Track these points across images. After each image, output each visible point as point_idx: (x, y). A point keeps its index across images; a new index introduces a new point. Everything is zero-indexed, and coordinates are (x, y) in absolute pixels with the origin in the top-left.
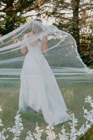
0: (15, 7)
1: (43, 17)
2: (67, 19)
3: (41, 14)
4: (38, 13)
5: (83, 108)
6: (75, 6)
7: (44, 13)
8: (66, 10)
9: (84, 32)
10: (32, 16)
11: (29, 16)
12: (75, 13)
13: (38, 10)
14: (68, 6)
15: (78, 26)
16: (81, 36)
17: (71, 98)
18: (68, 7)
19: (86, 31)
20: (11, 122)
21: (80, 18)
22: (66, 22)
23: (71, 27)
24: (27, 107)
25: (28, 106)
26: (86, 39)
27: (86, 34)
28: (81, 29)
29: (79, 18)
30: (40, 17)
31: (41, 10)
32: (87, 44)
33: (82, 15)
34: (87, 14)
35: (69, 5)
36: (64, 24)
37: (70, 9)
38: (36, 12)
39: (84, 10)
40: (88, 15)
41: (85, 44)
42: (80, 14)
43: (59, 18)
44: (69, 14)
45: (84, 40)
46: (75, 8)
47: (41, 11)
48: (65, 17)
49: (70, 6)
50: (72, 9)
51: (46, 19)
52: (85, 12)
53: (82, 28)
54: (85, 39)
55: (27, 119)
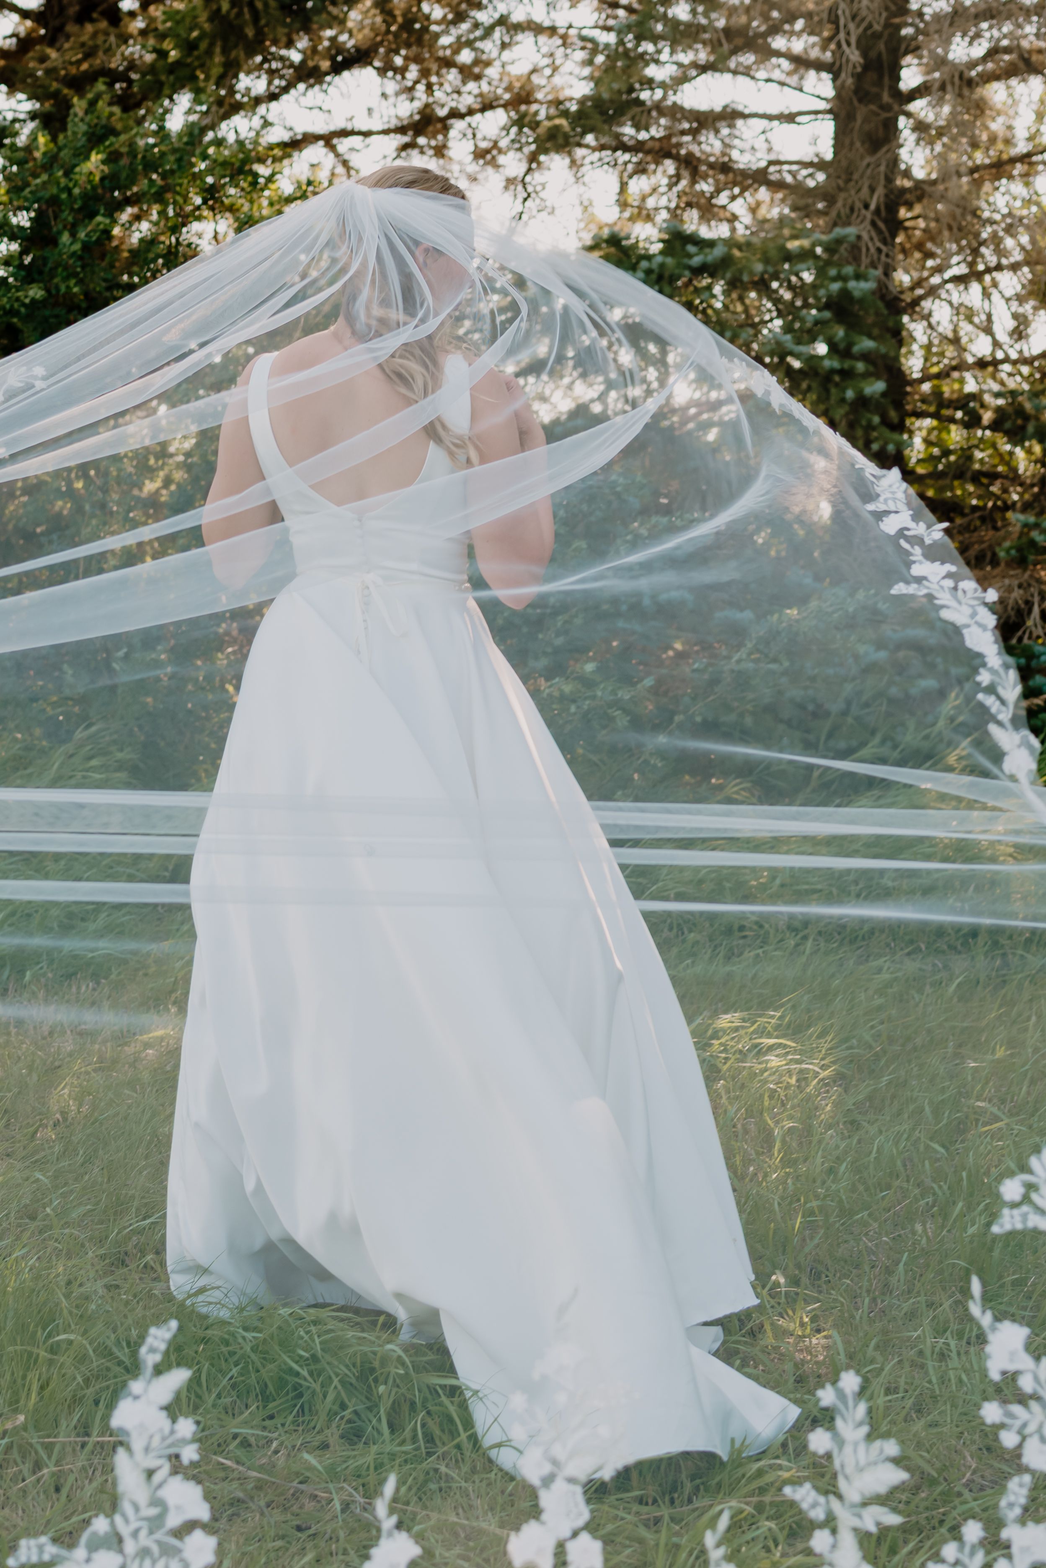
0: (139, 24)
1: (479, 154)
2: (760, 177)
3: (455, 114)
4: (417, 104)
5: (975, 1309)
6: (855, 33)
7: (487, 106)
8: (747, 72)
9: (955, 341)
10: (344, 133)
11: (309, 139)
12: (862, 112)
13: (413, 72)
14: (775, 29)
15: (888, 271)
16: (926, 387)
17: (805, 1134)
18: (778, 43)
19: (988, 330)
20: (64, 1437)
21: (919, 174)
22: (746, 218)
23: (808, 277)
24: (270, 1247)
25: (274, 1235)
26: (987, 417)
27: (982, 364)
28: (926, 304)
29: (907, 174)
30: (440, 151)
31: (448, 63)
32: (993, 476)
33: (941, 132)
34: (997, 126)
35: (791, 18)
36: (731, 243)
37: (801, 62)
38: (391, 86)
39: (970, 83)
40: (1008, 142)
41: (976, 478)
42: (921, 127)
43: (670, 166)
44: (790, 118)
45: (956, 436)
46: (854, 56)
47: (453, 76)
48: (743, 160)
49: (799, 24)
50: (819, 66)
51: (510, 182)
52: (980, 108)
53: (933, 292)
54: (972, 421)
55: (266, 1398)
